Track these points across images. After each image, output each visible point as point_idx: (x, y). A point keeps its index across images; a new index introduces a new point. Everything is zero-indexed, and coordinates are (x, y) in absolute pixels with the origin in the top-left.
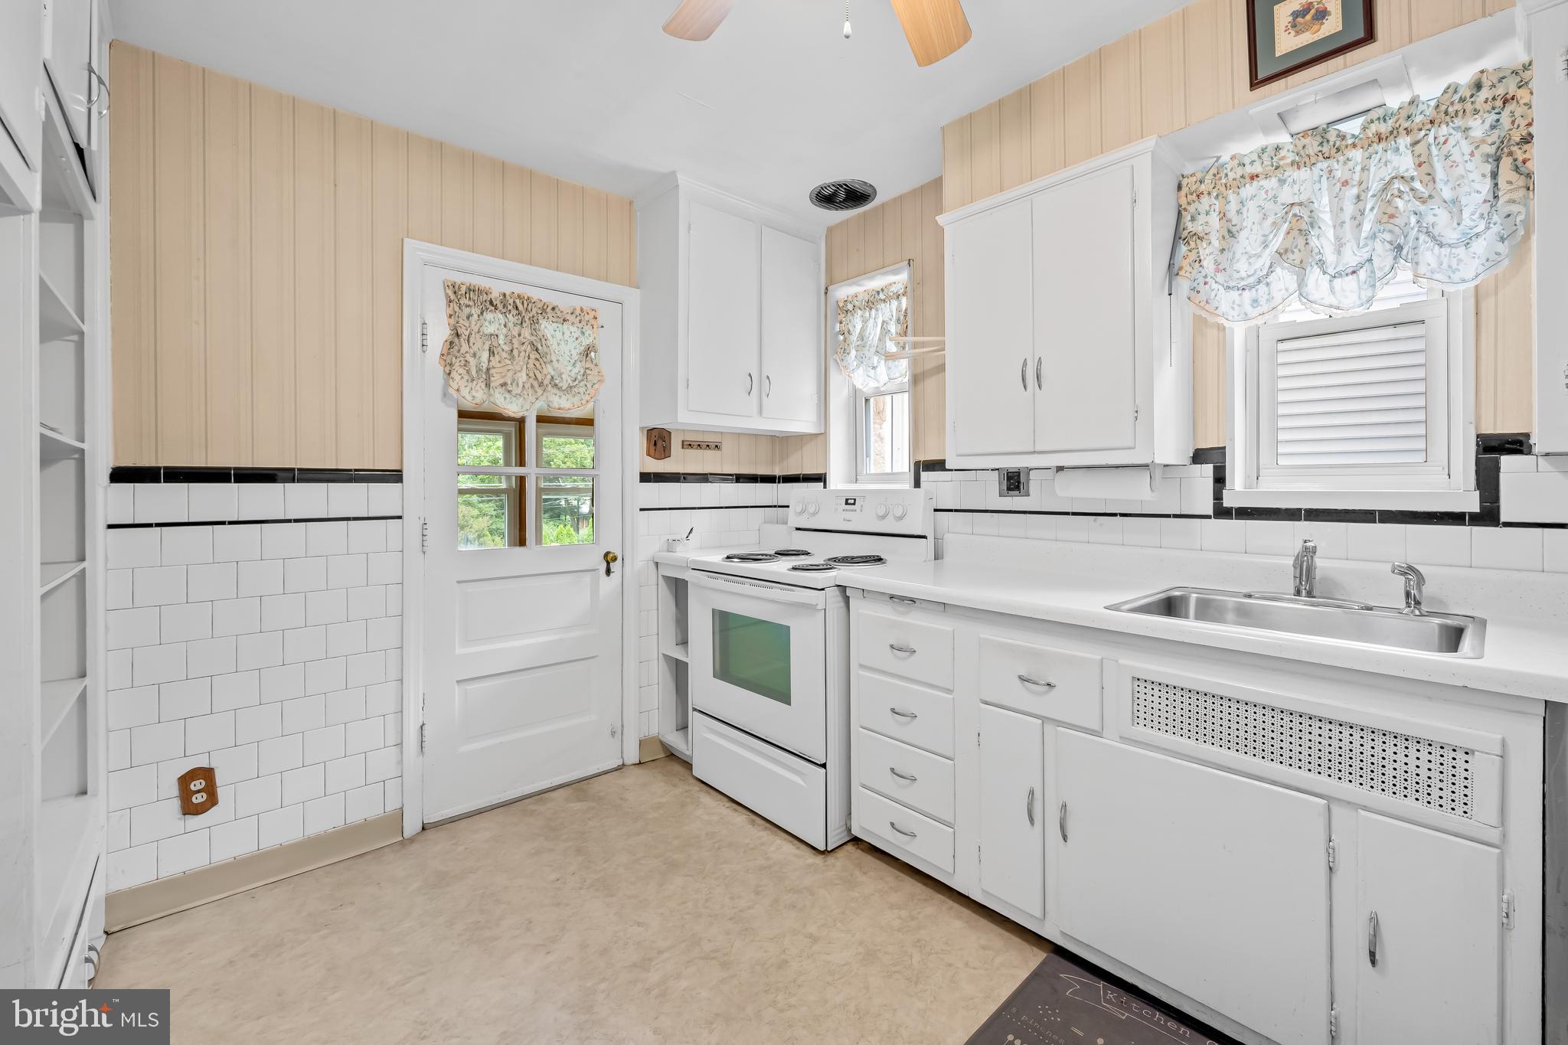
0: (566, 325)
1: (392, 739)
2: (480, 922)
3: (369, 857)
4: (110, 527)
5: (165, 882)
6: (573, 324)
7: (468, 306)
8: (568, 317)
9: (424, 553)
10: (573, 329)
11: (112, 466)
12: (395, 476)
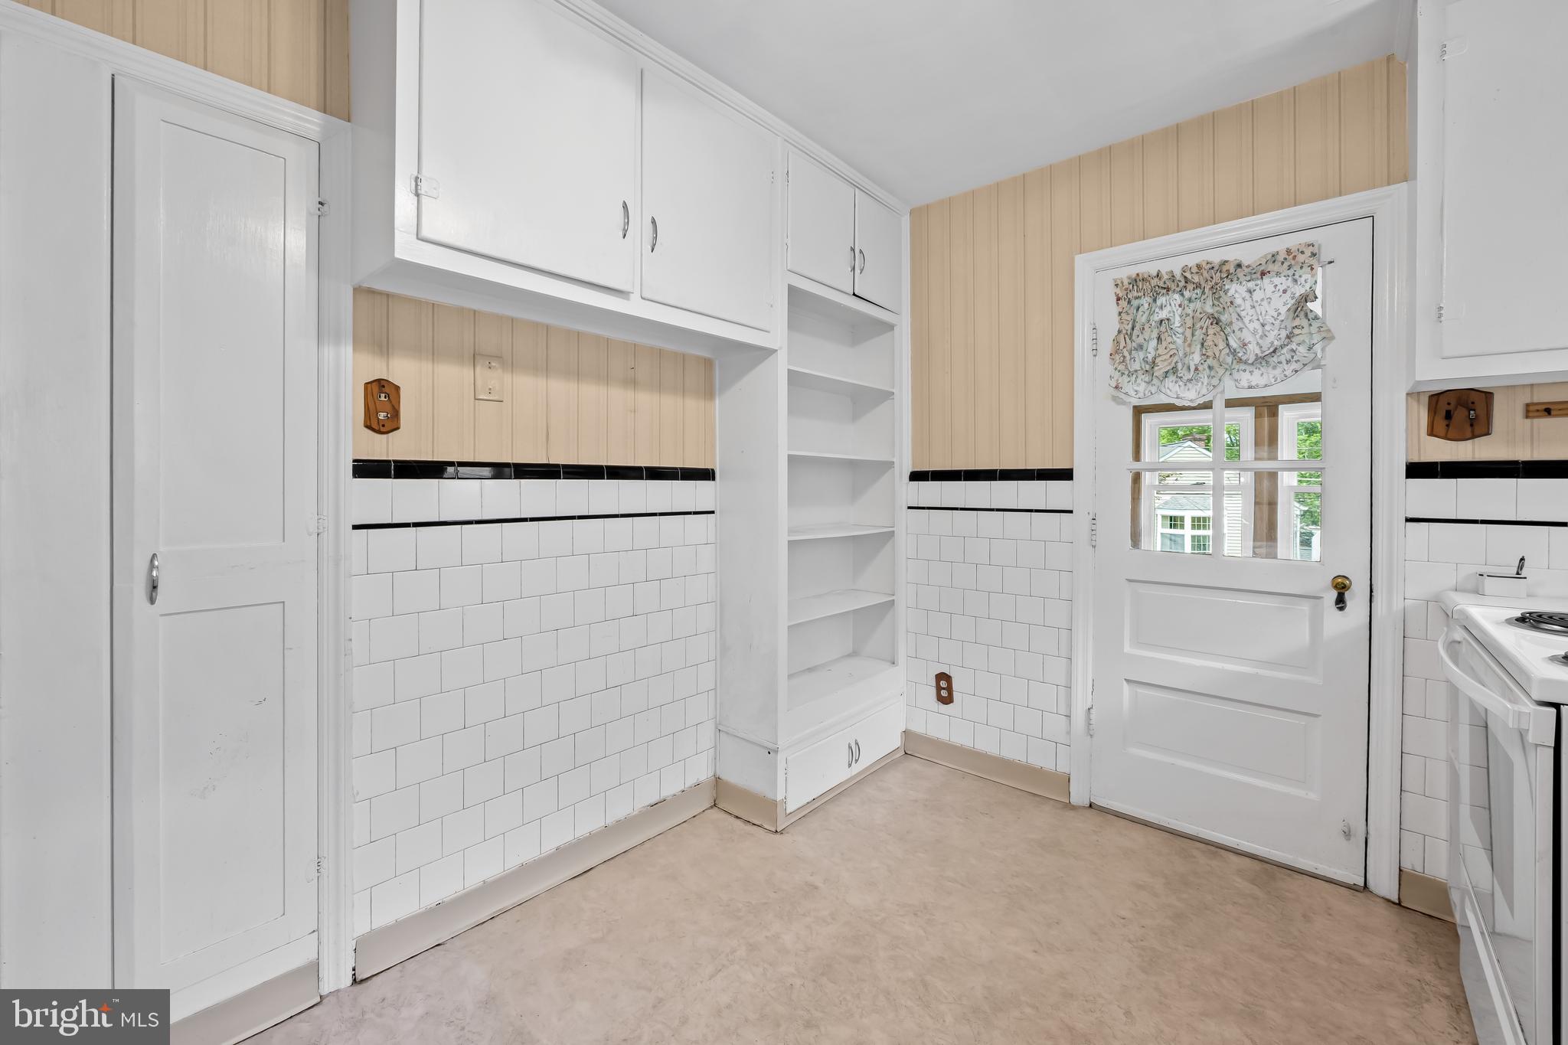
0: (1266, 279)
1: (1063, 710)
2: (1031, 890)
3: (1038, 799)
4: (909, 508)
5: (928, 738)
6: (1278, 274)
7: (1137, 298)
8: (1270, 267)
9: (1094, 547)
10: (1277, 280)
11: (910, 471)
12: (1066, 475)
